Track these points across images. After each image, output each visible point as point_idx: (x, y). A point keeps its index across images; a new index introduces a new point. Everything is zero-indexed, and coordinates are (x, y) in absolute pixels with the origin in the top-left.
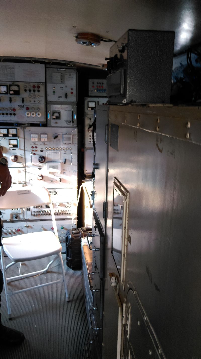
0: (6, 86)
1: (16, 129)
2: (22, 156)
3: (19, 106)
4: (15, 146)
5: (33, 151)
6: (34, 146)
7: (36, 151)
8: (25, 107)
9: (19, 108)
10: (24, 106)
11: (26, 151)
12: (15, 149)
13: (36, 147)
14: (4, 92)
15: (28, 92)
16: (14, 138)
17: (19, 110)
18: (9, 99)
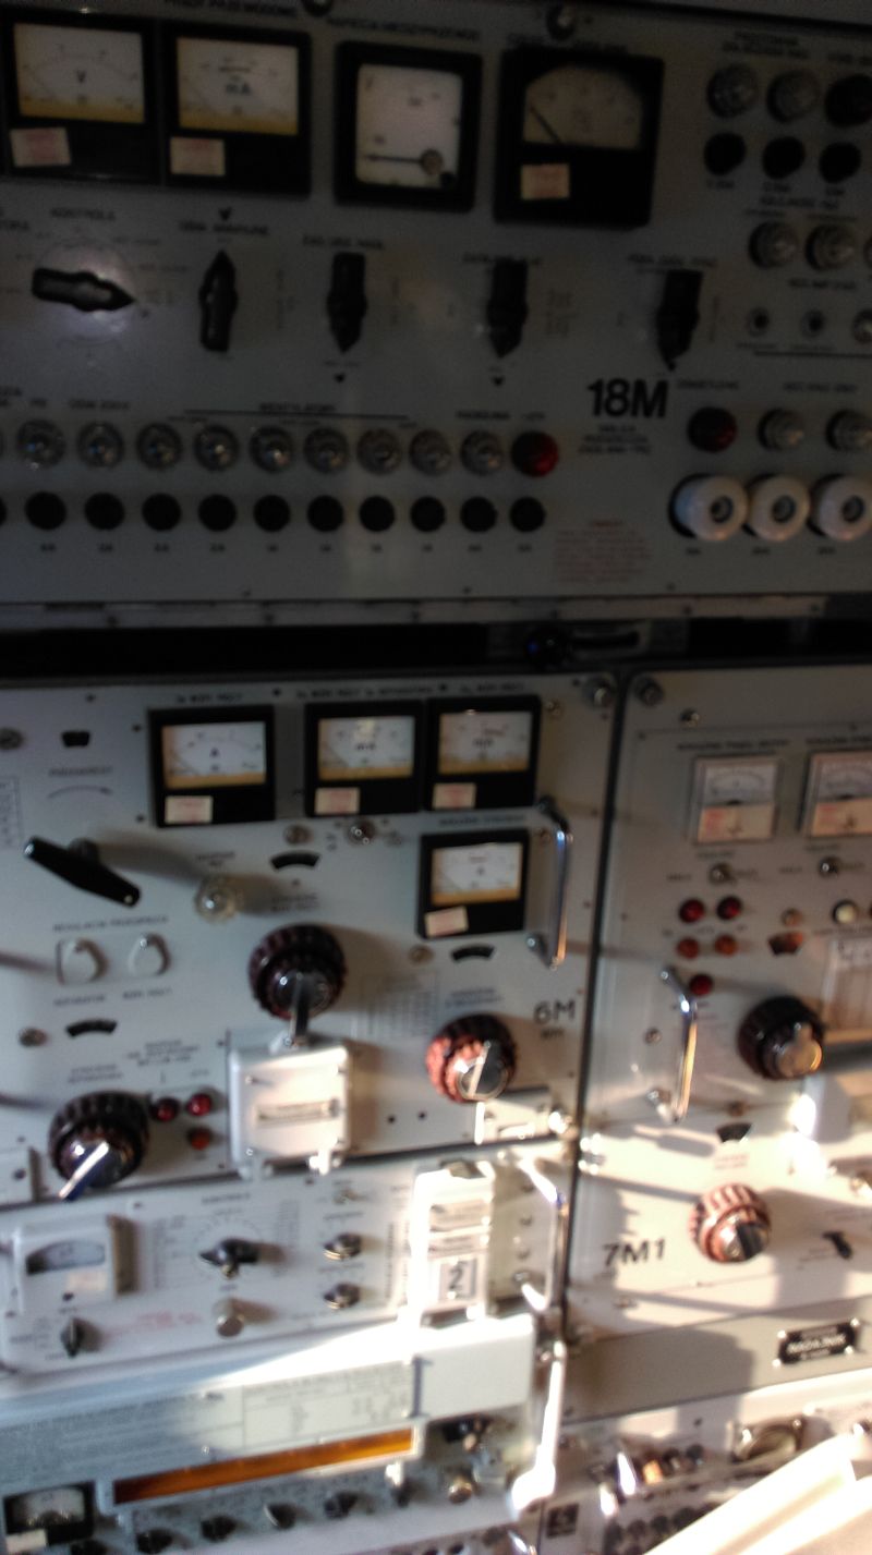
0: (465, 67)
1: (529, 704)
2: (563, 1020)
3: (605, 395)
4: (492, 916)
5: (689, 948)
6: (711, 896)
7: (725, 945)
8: (682, 404)
9: (605, 419)
10: (662, 388)
11: (615, 953)
12: (486, 952)
13: (729, 908)
14: (414, 177)
15: (750, 175)
16: (487, 820)
17: (591, 445)
18: (479, 284)
